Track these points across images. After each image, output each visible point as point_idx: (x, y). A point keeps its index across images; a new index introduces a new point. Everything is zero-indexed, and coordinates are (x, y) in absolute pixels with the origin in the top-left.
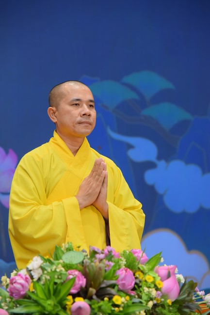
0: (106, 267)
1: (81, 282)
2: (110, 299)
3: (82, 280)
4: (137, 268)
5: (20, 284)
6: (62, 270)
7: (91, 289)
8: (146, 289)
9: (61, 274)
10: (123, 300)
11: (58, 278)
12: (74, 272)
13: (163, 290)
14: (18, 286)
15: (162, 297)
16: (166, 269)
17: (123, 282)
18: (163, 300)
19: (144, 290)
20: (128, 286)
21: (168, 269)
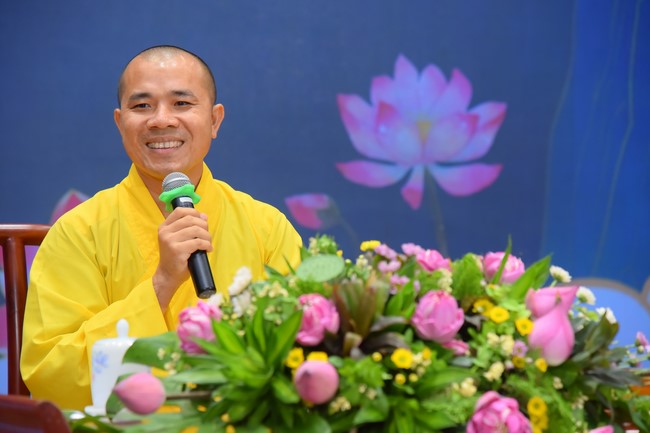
0: (392, 288)
1: (324, 321)
2: (387, 356)
3: (331, 317)
4: (479, 292)
5: (198, 323)
6: (281, 295)
7: (350, 336)
8: (493, 338)
9: (281, 304)
10: (418, 358)
11: (276, 312)
12: (313, 298)
13: (532, 340)
14: (193, 328)
15: (529, 353)
16: (552, 295)
17: (431, 321)
18: (529, 360)
19: (487, 339)
20: (444, 328)
21: (558, 293)
